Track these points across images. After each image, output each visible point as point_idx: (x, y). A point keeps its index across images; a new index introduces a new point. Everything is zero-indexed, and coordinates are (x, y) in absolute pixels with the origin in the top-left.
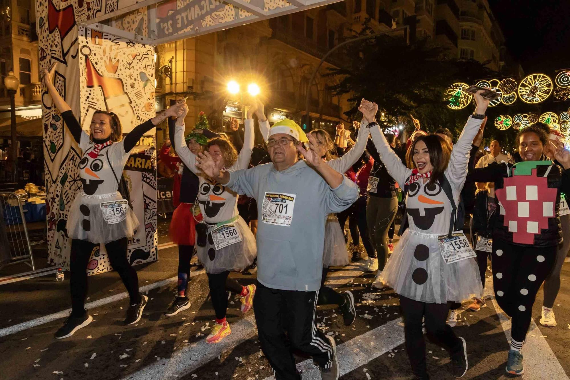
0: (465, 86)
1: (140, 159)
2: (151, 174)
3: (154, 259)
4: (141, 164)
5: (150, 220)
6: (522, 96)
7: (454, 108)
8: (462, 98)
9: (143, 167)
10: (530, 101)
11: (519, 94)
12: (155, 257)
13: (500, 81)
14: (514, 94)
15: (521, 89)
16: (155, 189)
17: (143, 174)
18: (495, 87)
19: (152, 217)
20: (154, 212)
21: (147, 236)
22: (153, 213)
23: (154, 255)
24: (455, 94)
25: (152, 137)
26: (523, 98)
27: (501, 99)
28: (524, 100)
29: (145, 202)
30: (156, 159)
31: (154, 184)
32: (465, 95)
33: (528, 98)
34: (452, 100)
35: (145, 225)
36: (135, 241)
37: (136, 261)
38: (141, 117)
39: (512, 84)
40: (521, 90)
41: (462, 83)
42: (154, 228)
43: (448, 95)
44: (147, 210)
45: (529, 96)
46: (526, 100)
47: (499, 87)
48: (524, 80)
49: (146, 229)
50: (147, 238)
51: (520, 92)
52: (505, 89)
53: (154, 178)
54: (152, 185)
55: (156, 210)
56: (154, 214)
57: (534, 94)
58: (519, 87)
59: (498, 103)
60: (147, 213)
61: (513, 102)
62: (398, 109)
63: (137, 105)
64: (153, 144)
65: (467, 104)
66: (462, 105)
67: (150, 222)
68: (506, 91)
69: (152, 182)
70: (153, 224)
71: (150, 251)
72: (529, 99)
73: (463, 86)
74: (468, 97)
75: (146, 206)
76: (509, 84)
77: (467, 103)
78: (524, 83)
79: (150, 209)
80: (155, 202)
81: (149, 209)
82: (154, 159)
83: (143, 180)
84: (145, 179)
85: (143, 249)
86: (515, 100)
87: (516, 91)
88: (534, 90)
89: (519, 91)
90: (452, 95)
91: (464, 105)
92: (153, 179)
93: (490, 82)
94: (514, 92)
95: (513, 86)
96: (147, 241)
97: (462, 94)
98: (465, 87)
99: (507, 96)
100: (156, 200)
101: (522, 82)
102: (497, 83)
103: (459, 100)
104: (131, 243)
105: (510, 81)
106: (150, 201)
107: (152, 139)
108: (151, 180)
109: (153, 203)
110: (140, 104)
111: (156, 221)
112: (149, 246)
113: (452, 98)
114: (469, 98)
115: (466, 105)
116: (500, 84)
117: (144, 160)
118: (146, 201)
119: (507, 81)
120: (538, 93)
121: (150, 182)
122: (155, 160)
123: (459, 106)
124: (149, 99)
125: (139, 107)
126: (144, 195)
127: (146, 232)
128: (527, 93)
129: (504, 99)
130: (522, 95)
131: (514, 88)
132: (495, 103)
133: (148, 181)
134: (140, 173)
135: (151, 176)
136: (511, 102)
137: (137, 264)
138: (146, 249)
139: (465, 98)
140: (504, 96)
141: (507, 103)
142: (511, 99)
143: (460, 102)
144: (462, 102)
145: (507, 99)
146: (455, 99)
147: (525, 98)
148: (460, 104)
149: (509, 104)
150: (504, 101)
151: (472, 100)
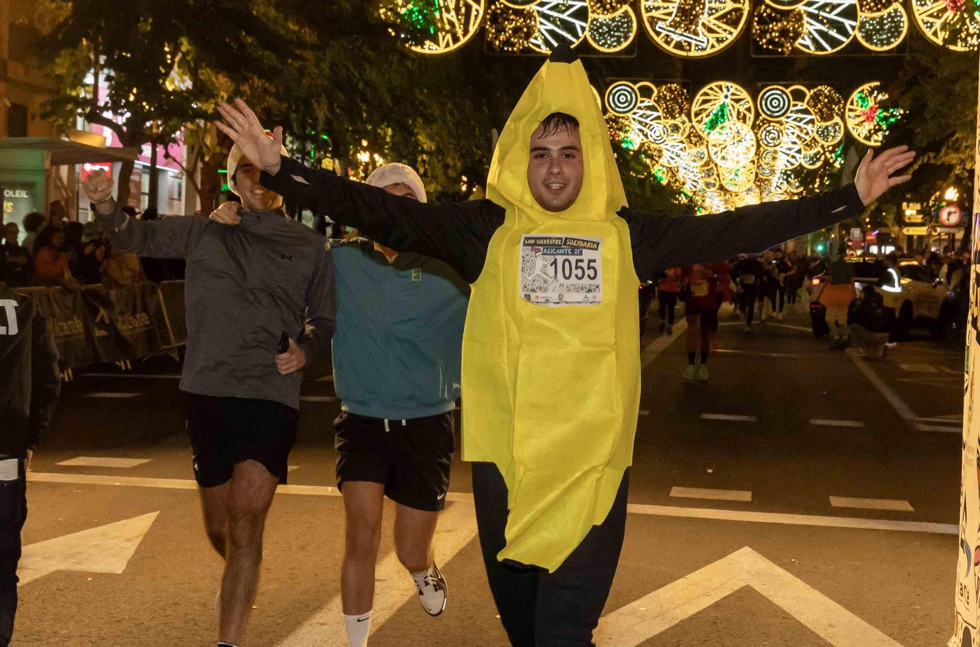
6: (653, 26)
8: (448, 10)
10: (679, 46)
11: (645, 16)
14: (626, 13)
26: (658, 34)
27: (583, 29)
28: (660, 40)
33: (672, 36)
34: (411, 12)
45: (675, 25)
46: (668, 43)
51: (648, 10)
57: (691, 23)
59: (576, 42)
61: (625, 45)
65: (464, 35)
66: (449, 37)
72: (676, 38)
74: (468, 7)
77: (466, 32)
86: (632, 36)
87: (635, 6)
88: (693, 8)
89: (644, 3)
91: (456, 39)
94: (626, 7)
99: (603, 17)
103: (437, 14)
113: (410, 6)
114: (474, 13)
115: (463, 40)
120: (704, 19)
123: (438, 44)
128: (670, 14)
129: (596, 29)
130: (653, 21)
136: (619, 43)
139: (457, 9)
140: (595, 19)
141: (603, 45)
142: (618, 31)
143: (439, 25)
144: (447, 27)
145: (605, 29)
146: (420, 12)
147: (664, 33)
148: (440, 35)
149: (612, 50)
150: (594, 39)
151: (484, 20)
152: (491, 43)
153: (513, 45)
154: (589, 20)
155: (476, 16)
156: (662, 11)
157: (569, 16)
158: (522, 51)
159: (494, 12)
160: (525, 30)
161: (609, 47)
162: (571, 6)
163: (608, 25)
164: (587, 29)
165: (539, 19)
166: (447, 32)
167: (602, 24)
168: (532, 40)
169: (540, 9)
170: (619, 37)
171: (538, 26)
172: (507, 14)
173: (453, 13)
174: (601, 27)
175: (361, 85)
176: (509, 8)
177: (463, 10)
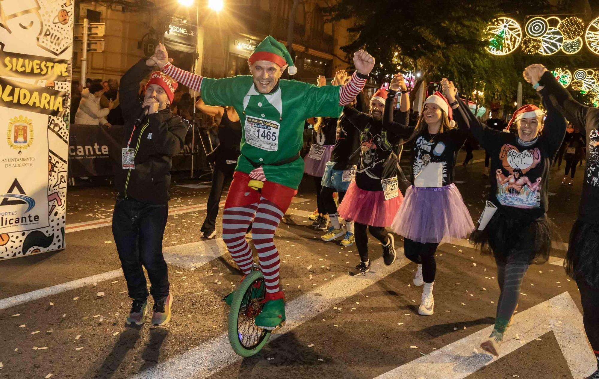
0: (512, 22)
1: (48, 96)
2: (62, 120)
3: (59, 247)
4: (49, 103)
5: (56, 188)
6: (590, 44)
7: (494, 52)
8: (507, 39)
9: (51, 108)
11: (586, 40)
12: (61, 243)
13: (562, 20)
14: (579, 40)
15: (589, 33)
16: (66, 142)
17: (50, 117)
18: (554, 28)
19: (59, 185)
20: (62, 177)
21: (50, 213)
22: (61, 179)
23: (59, 241)
24: (498, 33)
25: (66, 63)
26: (591, 47)
27: (560, 46)
28: (592, 50)
29: (50, 162)
30: (70, 96)
31: (65, 135)
32: (512, 35)
33: (597, 48)
34: (493, 41)
35: (48, 196)
36: (32, 219)
37: (32, 249)
38: (52, 32)
39: (578, 26)
40: (589, 36)
41: (509, 19)
42: (61, 200)
43: (489, 34)
44: (53, 173)
46: (595, 50)
47: (559, 28)
48: (595, 21)
49: (49, 201)
50: (49, 215)
51: (588, 38)
52: (567, 31)
53: (65, 125)
54: (62, 135)
55: (65, 174)
56: (63, 180)
58: (587, 31)
59: (557, 51)
60: (52, 178)
61: (577, 51)
62: (418, 48)
63: (47, 12)
64: (67, 74)
65: (513, 49)
66: (507, 49)
67: (56, 191)
68: (568, 34)
69: (62, 130)
70: (60, 195)
71: (53, 234)
73: (510, 23)
74: (515, 38)
75: (52, 167)
76: (573, 24)
77: (514, 47)
78: (594, 25)
79: (57, 171)
80: (65, 161)
81: (55, 172)
82: (67, 96)
83: (49, 127)
84: (52, 126)
85: (44, 231)
86: (580, 48)
87: (583, 37)
89: (586, 36)
90: (493, 35)
91: (509, 50)
92: (64, 127)
93: (548, 21)
94: (579, 37)
95: (579, 29)
96: (50, 220)
97: (507, 33)
98: (513, 24)
99: (569, 41)
100: (66, 158)
101: (592, 23)
102: (558, 22)
103: (503, 41)
104: (26, 221)
105: (576, 21)
106: (57, 159)
107: (66, 66)
108: (60, 129)
109: (62, 162)
110: (52, 12)
111: (65, 190)
112: (53, 227)
113: (493, 39)
114: (517, 40)
115: (512, 50)
116: (561, 24)
117: (53, 97)
118: (51, 159)
119: (571, 20)
121: (59, 131)
122: (68, 98)
123: (502, 51)
124: (65, 4)
125: (50, 16)
126: (50, 151)
127: (49, 205)
129: (566, 46)
131: (580, 31)
132: (552, 51)
133: (57, 129)
134: (46, 117)
135: (61, 122)
136: (575, 51)
137: (34, 254)
138: (47, 232)
139: (511, 39)
140: (565, 42)
141: (568, 52)
142: (575, 46)
143: (504, 45)
144: (507, 46)
145: (569, 46)
146: (497, 40)
147: (594, 47)
148: (504, 49)
149: (572, 53)
150: (564, 49)
151: (521, 43)
152: (523, 51)
153: (532, 52)
154: (563, 42)
155: (518, 42)
156: (594, 38)
157: (555, 41)
158: (534, 54)
159: (525, 40)
160: (537, 46)
161: (571, 52)
162: (556, 37)
163: (570, 44)
164: (562, 46)
165: (543, 42)
166: (507, 47)
167: (568, 44)
168: (539, 50)
169: (543, 39)
170: (575, 49)
171: (542, 44)
172: (530, 41)
173: (509, 40)
174: (568, 45)
175: (472, 66)
176: (531, 39)
177: (513, 40)
